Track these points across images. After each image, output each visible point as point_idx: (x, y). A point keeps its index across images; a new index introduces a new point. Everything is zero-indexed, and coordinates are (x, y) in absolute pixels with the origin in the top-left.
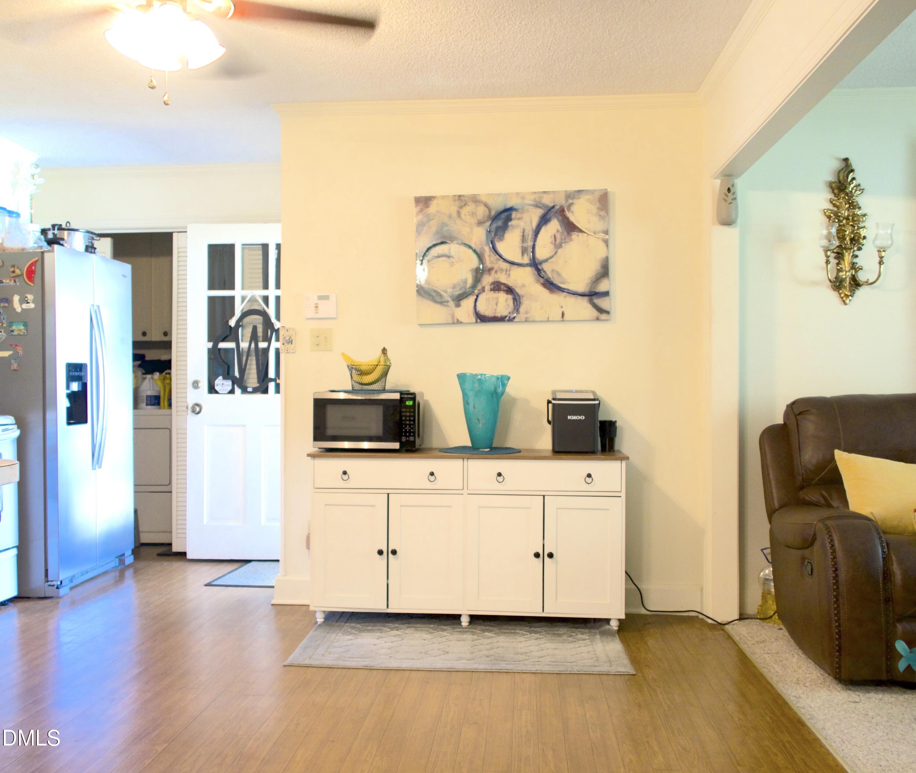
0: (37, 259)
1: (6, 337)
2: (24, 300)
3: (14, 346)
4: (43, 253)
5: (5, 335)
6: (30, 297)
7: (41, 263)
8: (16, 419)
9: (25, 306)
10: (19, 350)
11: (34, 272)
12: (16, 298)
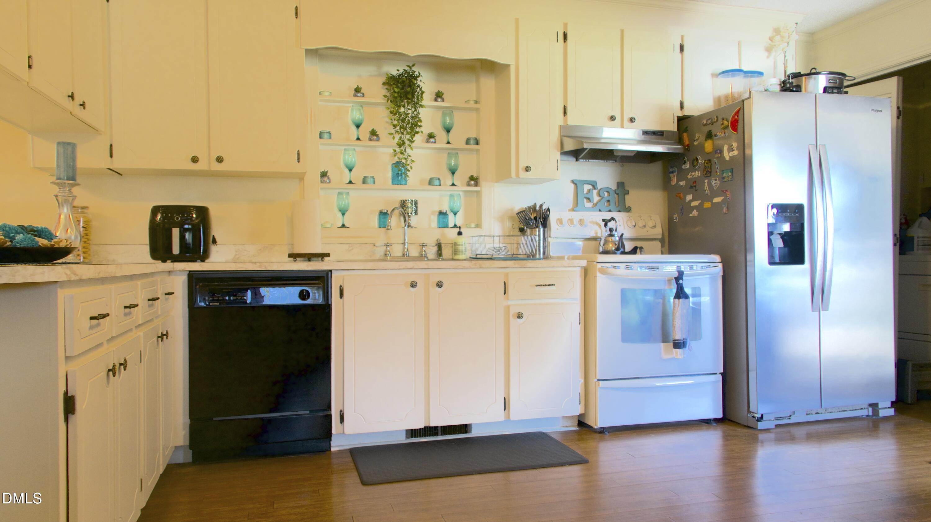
0: (739, 107)
1: (720, 184)
2: (731, 149)
3: (724, 192)
4: (743, 101)
5: (719, 183)
6: (735, 145)
7: (742, 111)
8: (722, 258)
9: (731, 154)
10: (728, 195)
11: (738, 120)
12: (725, 148)
